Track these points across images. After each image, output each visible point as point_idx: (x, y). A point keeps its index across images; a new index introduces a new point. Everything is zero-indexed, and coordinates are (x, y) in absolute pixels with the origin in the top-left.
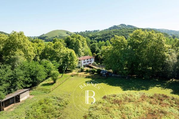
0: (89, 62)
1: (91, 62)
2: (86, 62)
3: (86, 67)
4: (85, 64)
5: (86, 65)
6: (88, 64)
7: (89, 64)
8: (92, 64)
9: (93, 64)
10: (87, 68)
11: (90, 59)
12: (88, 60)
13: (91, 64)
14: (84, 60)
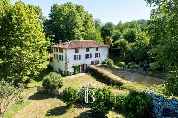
0: (94, 59)
1: (97, 59)
2: (83, 57)
3: (83, 71)
4: (78, 63)
5: (83, 66)
6: (88, 62)
7: (93, 63)
8: (100, 64)
9: (105, 65)
10: (84, 74)
11: (97, 49)
12: (88, 50)
13: (98, 62)
14: (77, 51)
